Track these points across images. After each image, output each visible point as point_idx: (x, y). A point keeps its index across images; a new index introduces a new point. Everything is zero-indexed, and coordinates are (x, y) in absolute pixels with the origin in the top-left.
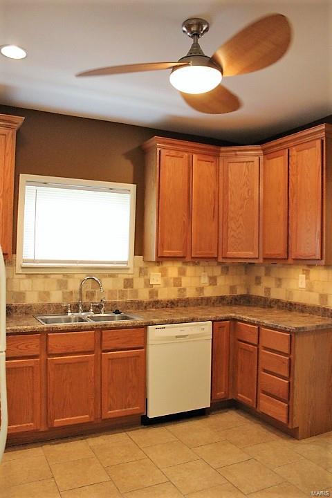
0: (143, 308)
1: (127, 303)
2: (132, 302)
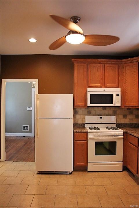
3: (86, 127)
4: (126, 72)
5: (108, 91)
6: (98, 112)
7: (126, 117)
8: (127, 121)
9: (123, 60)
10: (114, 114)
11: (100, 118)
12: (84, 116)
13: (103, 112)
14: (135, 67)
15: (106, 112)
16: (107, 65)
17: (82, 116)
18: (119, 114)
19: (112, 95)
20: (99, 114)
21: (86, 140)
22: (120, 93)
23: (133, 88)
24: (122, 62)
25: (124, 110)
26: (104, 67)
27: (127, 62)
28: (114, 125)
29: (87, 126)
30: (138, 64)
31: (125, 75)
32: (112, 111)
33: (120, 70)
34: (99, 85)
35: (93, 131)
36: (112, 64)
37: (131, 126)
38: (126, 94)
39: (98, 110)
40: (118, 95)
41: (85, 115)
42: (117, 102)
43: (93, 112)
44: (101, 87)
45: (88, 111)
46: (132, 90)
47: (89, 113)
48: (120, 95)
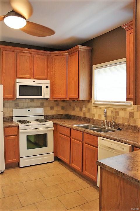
0: (137, 130)
1: (129, 126)
2: (132, 126)
3: (13, 120)
4: (54, 65)
5: (37, 83)
6: (26, 105)
7: (53, 109)
8: (54, 112)
9: (52, 52)
10: (42, 106)
11: (28, 110)
12: (11, 109)
13: (31, 104)
14: (64, 60)
15: (34, 104)
16: (37, 56)
17: (9, 109)
18: (46, 106)
19: (41, 87)
20: (26, 106)
21: (17, 135)
22: (49, 85)
23: (62, 81)
24: (51, 53)
25: (51, 101)
26: (33, 57)
27: (56, 55)
28: (42, 117)
29: (15, 120)
30: (66, 57)
31: (53, 67)
32: (40, 103)
33: (49, 62)
34: (28, 76)
35: (23, 124)
36: (41, 55)
37: (58, 118)
38: (54, 86)
39: (26, 102)
40: (47, 87)
41: (12, 107)
42: (46, 94)
43: (21, 104)
44: (30, 78)
45: (15, 104)
46: (60, 83)
47: (17, 106)
48: (49, 87)
